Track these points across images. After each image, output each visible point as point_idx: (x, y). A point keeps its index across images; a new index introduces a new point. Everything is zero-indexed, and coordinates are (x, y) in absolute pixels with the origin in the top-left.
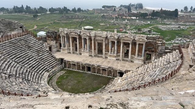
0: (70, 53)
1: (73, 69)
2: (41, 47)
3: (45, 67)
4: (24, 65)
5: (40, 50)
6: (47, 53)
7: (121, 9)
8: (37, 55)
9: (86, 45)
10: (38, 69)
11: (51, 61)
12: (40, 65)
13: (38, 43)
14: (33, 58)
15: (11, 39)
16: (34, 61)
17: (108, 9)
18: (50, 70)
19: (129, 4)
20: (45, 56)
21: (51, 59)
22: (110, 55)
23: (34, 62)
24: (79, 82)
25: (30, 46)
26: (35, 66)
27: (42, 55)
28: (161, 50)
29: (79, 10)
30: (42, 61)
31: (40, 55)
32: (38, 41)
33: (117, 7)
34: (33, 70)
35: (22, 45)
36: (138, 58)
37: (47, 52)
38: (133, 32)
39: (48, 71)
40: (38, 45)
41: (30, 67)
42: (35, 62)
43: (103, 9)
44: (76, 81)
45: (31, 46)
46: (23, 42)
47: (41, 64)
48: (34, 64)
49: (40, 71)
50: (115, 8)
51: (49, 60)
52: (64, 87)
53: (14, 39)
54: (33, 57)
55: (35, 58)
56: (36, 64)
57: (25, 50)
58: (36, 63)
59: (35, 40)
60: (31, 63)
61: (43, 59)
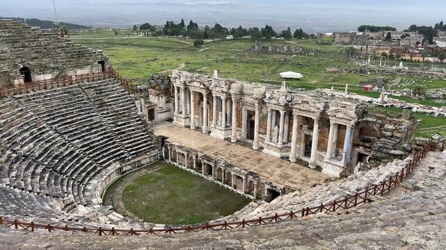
0: (189, 127)
1: (180, 164)
2: (130, 108)
3: (120, 150)
4: (72, 141)
5: (125, 113)
6: (137, 121)
7: (408, 35)
8: (112, 123)
9: (220, 113)
10: (102, 153)
11: (139, 140)
12: (110, 145)
13: (127, 97)
14: (100, 129)
15: (71, 84)
16: (101, 135)
17: (371, 35)
18: (129, 160)
19: (437, 25)
20: (130, 127)
21: (143, 135)
22: (268, 145)
23: (98, 136)
24: (174, 195)
25: (105, 103)
26: (97, 145)
27: (124, 124)
28: (381, 147)
29: (299, 34)
30: (119, 136)
31: (119, 123)
32: (129, 94)
33: (399, 30)
34: (87, 152)
35: (88, 99)
36: (332, 162)
37: (138, 119)
38: (399, 95)
39: (122, 160)
40: (124, 102)
41: (83, 146)
42: (102, 137)
43: (361, 33)
44: (166, 193)
45: (109, 102)
46: (92, 92)
47: (114, 143)
48: (98, 141)
49: (104, 157)
50: (389, 33)
51: (135, 137)
52: (133, 201)
53: (76, 85)
54: (102, 126)
55: (105, 129)
56: (101, 142)
57: (91, 109)
58: (102, 139)
59: (122, 92)
60: (89, 139)
61: (124, 132)
